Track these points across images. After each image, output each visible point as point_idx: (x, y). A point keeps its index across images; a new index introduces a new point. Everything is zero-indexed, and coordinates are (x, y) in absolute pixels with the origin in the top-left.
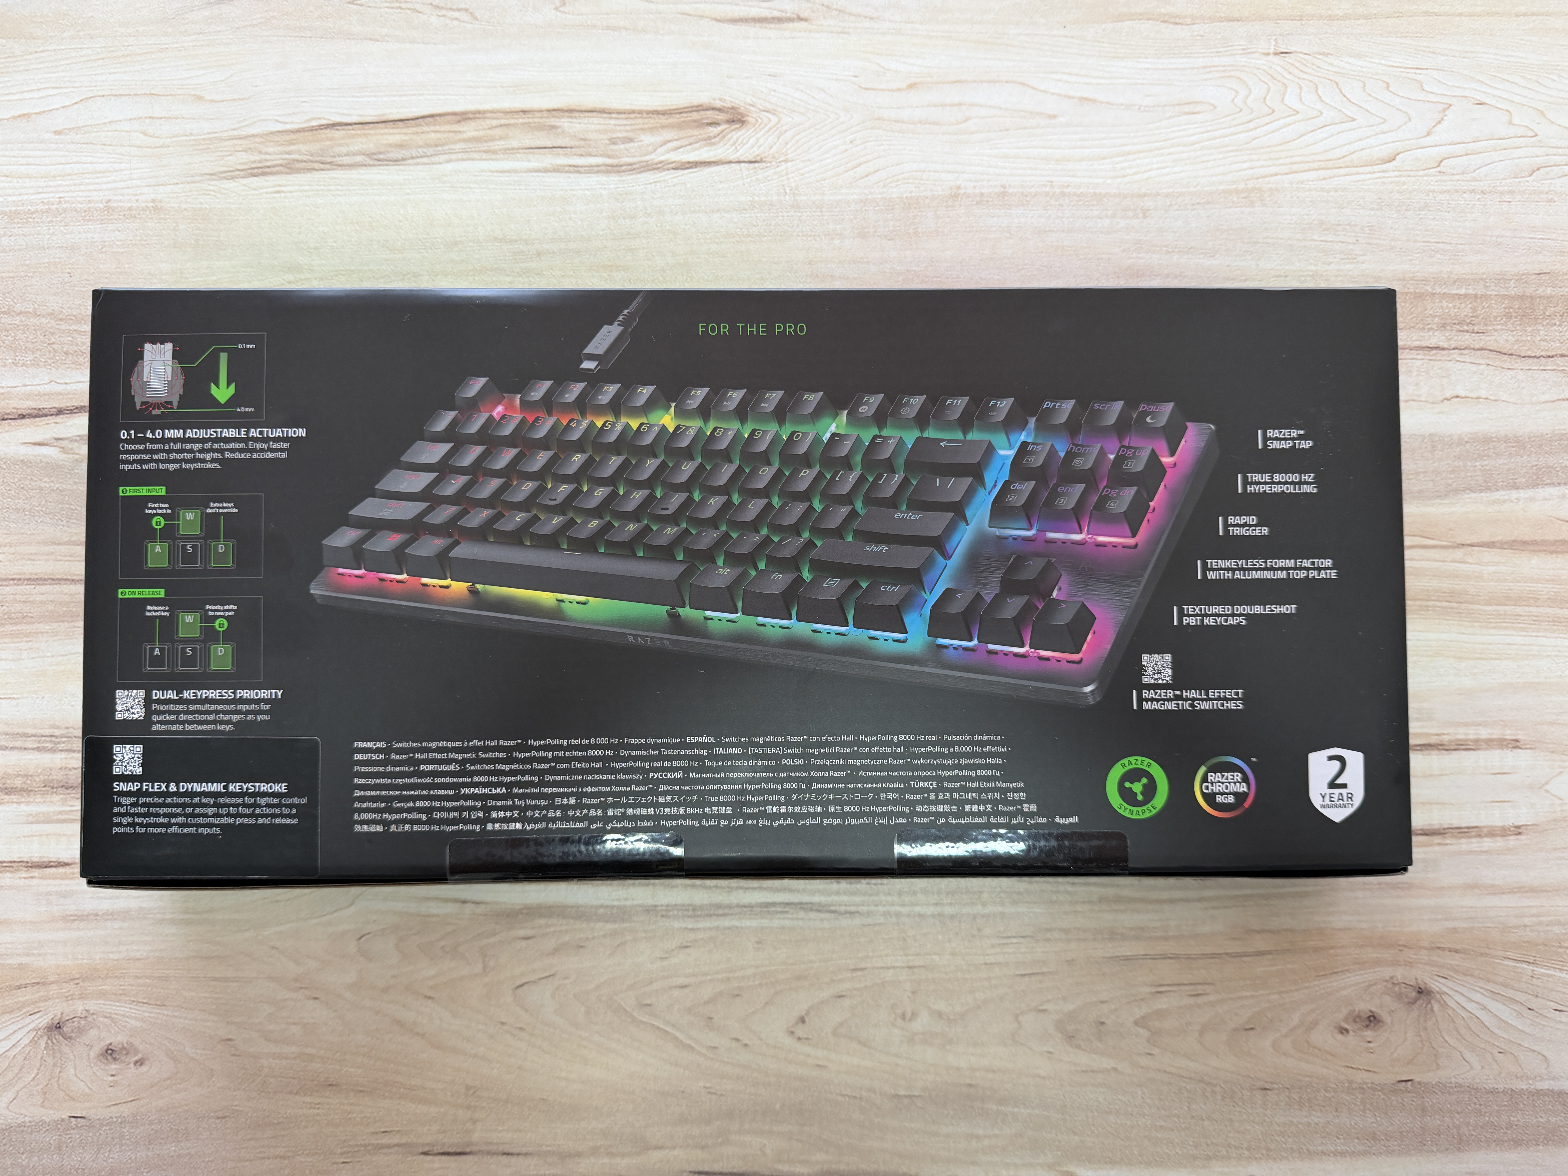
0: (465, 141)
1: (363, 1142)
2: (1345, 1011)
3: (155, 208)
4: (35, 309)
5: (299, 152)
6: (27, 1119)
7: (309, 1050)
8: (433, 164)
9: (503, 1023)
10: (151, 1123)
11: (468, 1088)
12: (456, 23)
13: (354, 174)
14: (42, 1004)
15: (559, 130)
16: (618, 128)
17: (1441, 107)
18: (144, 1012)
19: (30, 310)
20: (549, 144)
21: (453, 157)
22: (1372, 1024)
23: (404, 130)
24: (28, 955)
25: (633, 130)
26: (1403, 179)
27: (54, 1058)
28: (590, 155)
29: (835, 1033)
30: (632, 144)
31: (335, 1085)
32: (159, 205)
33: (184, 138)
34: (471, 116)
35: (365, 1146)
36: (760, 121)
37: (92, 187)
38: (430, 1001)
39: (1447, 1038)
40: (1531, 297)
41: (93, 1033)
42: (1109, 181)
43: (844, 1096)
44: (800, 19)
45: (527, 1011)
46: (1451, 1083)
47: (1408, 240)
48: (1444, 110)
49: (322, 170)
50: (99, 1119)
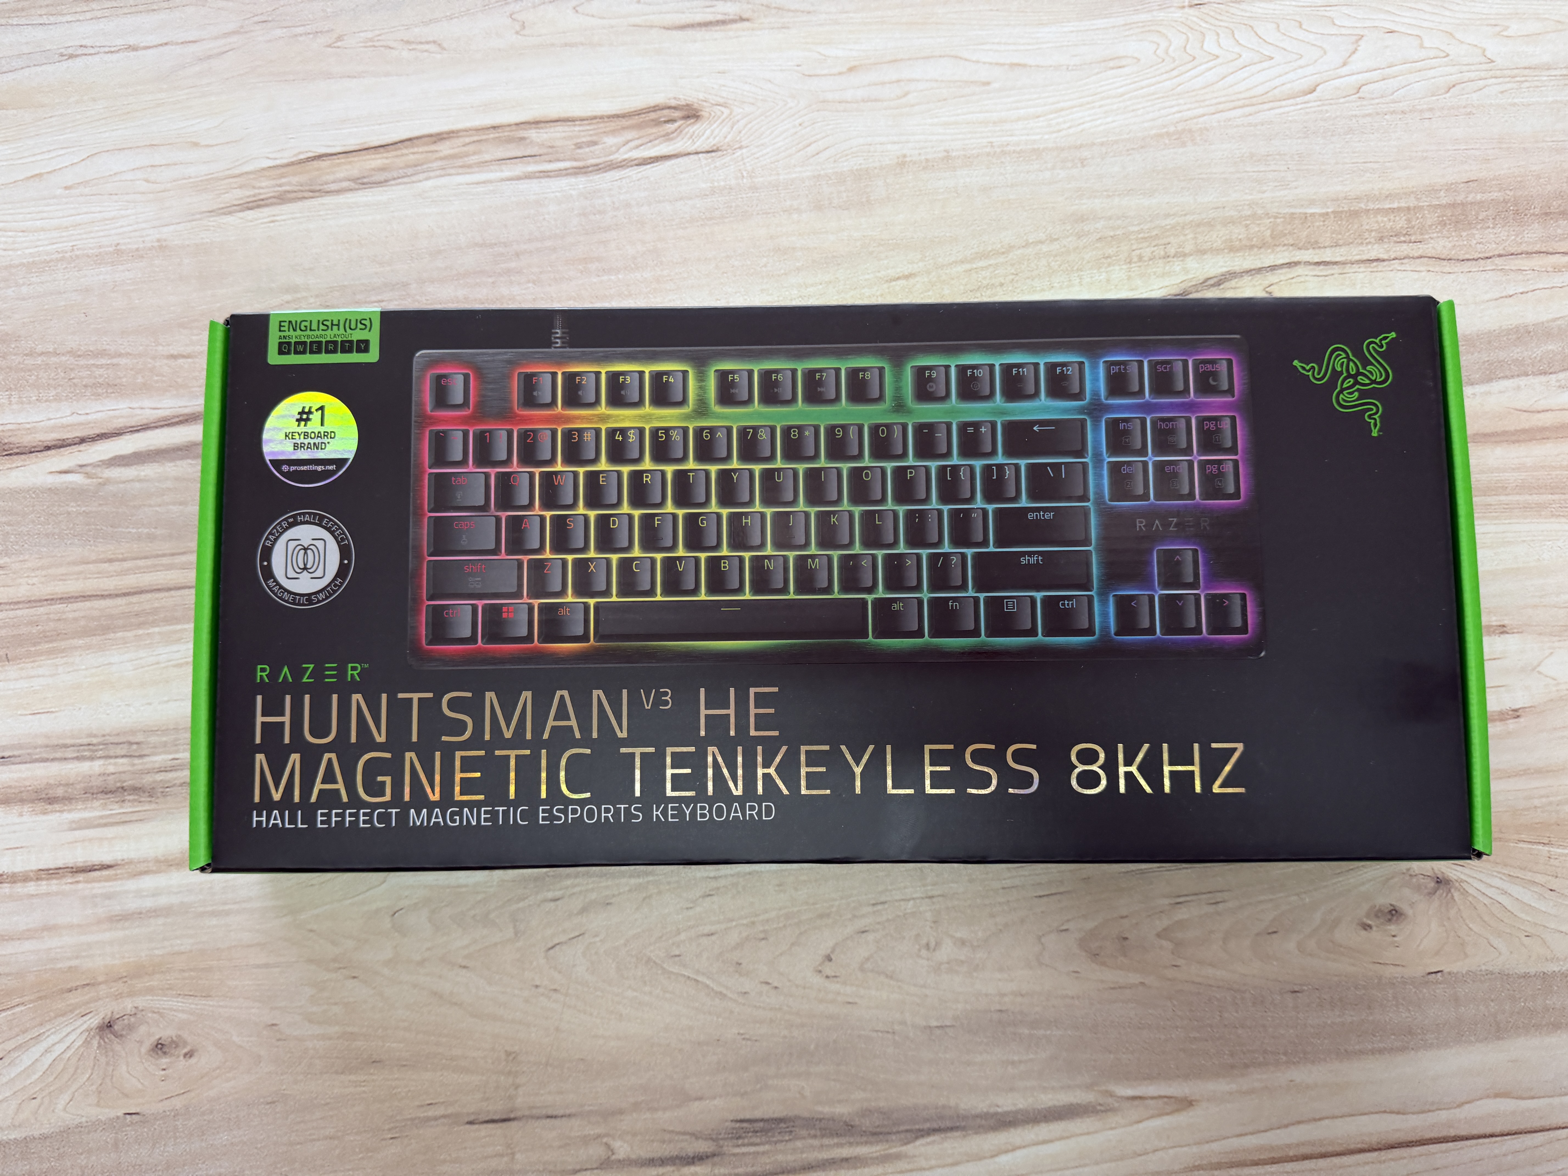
0: (441, 159)
1: (409, 1116)
2: (1365, 907)
3: (161, 247)
4: (55, 349)
5: (289, 184)
6: (84, 1120)
7: (350, 1029)
8: (413, 182)
9: (537, 986)
10: (203, 1114)
11: (508, 1054)
12: (426, 54)
13: (341, 199)
14: (92, 1005)
15: (528, 141)
16: (582, 134)
17: (1354, 38)
18: (190, 1004)
19: (51, 350)
20: (520, 154)
21: (432, 174)
22: (1395, 918)
23: (385, 155)
24: (77, 958)
25: (596, 134)
26: (1325, 108)
27: (107, 1056)
28: (558, 160)
29: (862, 969)
30: (596, 147)
31: (379, 1062)
32: (164, 244)
33: (185, 181)
34: (445, 136)
35: (412, 1119)
36: (713, 114)
37: (102, 234)
38: (464, 971)
39: (1471, 925)
40: (1462, 204)
41: (143, 1029)
42: (1046, 137)
43: (877, 1031)
44: (742, 19)
45: (560, 972)
46: (1481, 971)
47: (1337, 163)
48: (1357, 41)
49: (312, 198)
50: (153, 1114)
